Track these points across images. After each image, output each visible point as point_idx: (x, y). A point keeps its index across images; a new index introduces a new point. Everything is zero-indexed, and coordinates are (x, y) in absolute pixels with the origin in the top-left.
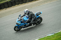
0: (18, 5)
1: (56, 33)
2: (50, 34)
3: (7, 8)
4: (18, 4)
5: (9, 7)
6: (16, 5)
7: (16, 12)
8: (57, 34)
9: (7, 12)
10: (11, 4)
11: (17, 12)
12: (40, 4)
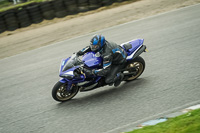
0: (50, 22)
1: (173, 116)
2: (154, 119)
3: (13, 29)
4: (51, 17)
5: (20, 27)
6: (45, 21)
7: (42, 45)
8: (176, 119)
9: (14, 44)
10: (26, 15)
11: (46, 44)
12: (124, 19)
